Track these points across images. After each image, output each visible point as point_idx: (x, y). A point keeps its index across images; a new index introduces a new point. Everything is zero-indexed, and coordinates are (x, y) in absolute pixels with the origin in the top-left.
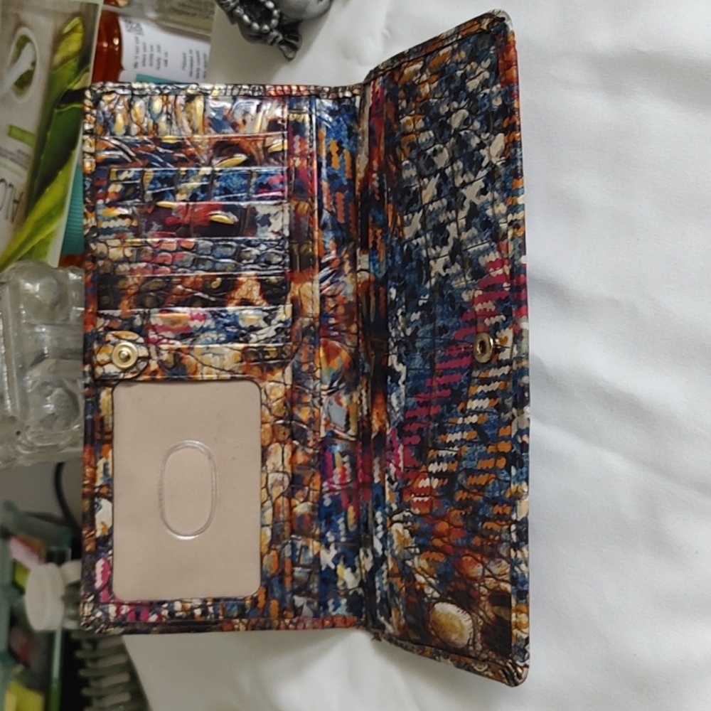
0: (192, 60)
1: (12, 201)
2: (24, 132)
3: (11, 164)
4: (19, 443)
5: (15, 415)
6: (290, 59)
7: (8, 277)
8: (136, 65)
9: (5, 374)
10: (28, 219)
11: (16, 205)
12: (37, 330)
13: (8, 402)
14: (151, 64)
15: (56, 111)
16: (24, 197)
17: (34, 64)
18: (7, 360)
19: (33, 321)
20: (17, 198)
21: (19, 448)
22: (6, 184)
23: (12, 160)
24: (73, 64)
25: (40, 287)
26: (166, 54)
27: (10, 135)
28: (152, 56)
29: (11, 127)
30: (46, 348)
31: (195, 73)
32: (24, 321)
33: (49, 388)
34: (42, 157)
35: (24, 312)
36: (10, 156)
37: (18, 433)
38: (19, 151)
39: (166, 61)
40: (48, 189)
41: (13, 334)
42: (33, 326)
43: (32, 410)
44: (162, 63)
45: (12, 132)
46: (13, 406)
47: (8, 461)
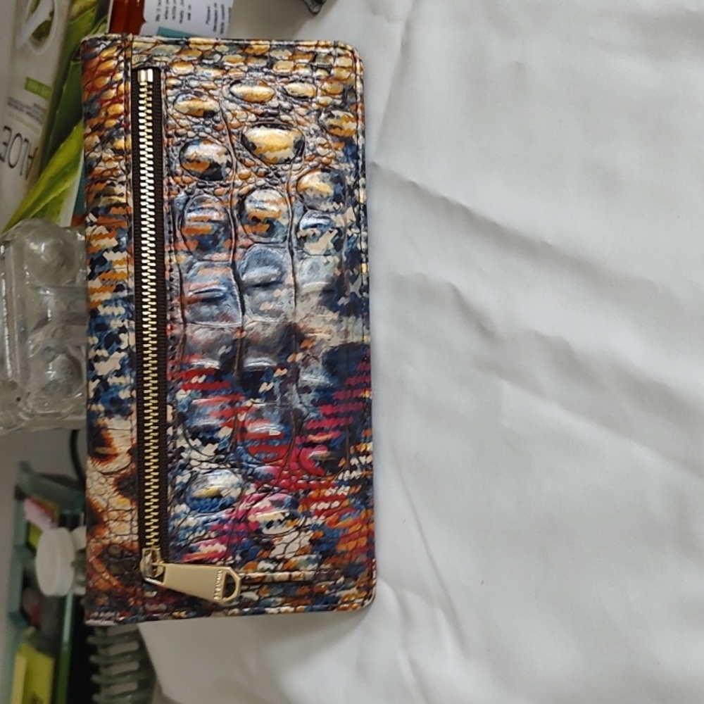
0: (216, 14)
1: (26, 157)
2: (40, 84)
3: (27, 119)
4: (20, 409)
5: (15, 380)
6: (315, 14)
7: (13, 236)
8: (158, 18)
9: (7, 337)
10: (42, 175)
11: (30, 161)
12: (42, 292)
13: (9, 366)
14: (174, 18)
15: (72, 63)
16: (38, 152)
17: (52, 14)
18: (9, 324)
19: (37, 282)
20: (32, 154)
21: (21, 415)
22: (22, 139)
23: (28, 113)
24: (91, 14)
25: (46, 247)
26: (190, 7)
27: (27, 88)
28: (174, 8)
29: (28, 79)
30: (49, 311)
31: (219, 28)
32: (28, 282)
33: (52, 353)
34: (58, 112)
35: (27, 273)
36: (25, 109)
37: (19, 399)
38: (35, 105)
39: (189, 15)
40: (62, 145)
41: (15, 297)
42: (38, 288)
43: (33, 376)
44: (185, 16)
45: (29, 85)
46: (14, 371)
47: (10, 428)
